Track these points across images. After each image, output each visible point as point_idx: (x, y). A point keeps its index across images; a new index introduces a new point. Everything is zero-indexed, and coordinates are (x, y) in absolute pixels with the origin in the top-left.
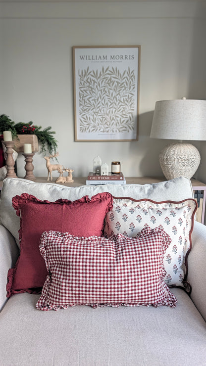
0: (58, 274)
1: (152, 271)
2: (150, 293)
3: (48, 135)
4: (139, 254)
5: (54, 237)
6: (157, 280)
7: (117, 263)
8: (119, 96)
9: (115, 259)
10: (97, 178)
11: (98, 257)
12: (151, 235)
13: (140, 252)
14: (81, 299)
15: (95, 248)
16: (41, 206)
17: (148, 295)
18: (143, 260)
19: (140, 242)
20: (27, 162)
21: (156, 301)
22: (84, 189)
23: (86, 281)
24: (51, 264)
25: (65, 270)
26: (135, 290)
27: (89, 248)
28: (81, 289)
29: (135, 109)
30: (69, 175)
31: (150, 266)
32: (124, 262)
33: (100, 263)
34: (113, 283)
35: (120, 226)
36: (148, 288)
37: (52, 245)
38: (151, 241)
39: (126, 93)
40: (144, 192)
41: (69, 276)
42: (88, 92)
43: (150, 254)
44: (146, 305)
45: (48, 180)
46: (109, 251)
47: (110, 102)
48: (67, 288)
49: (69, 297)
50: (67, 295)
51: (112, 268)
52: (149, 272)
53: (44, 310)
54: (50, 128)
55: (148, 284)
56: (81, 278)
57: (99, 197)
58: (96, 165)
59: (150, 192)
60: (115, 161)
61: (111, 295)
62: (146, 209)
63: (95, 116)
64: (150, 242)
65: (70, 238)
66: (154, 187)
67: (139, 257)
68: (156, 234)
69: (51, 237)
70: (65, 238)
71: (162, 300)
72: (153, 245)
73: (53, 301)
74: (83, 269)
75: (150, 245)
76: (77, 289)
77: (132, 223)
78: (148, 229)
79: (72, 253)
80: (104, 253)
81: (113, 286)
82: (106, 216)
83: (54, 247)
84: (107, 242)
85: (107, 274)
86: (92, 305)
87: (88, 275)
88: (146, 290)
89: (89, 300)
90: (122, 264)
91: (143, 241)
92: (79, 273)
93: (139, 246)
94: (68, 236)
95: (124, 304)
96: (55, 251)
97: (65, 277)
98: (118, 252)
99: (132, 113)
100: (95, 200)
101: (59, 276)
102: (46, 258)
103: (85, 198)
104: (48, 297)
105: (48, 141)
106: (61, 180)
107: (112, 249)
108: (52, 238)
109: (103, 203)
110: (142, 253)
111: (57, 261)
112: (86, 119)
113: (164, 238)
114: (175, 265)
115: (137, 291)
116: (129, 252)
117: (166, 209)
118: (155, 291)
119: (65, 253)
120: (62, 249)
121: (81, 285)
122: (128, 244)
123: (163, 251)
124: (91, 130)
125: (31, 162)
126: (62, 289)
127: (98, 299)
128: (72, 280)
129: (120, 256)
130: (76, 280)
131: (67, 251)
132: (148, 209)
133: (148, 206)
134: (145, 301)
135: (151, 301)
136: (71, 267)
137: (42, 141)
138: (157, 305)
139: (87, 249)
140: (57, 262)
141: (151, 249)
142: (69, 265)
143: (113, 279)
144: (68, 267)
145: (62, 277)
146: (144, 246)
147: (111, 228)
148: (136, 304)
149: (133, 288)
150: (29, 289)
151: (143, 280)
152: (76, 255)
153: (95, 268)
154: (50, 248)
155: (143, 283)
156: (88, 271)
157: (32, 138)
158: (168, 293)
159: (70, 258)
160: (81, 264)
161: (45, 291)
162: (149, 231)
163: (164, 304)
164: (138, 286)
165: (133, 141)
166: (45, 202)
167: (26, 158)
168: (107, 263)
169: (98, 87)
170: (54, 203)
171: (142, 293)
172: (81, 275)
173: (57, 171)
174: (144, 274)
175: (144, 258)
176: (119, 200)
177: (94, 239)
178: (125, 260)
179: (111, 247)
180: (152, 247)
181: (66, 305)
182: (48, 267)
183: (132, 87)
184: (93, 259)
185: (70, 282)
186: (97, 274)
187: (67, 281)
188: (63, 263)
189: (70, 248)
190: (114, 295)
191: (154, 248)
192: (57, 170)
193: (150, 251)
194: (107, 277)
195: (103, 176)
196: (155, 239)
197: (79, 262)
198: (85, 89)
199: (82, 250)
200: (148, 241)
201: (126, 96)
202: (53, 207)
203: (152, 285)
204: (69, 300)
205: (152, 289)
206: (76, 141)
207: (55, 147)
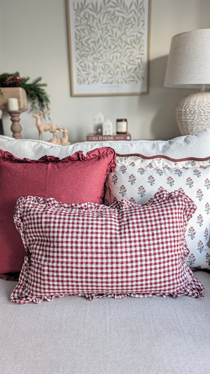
0: (38, 254)
1: (169, 249)
2: (167, 279)
3: (39, 89)
4: (152, 226)
5: (33, 205)
6: (177, 262)
7: (121, 238)
8: (124, 36)
9: (118, 232)
10: (98, 138)
11: (94, 231)
12: (168, 200)
13: (154, 223)
14: (70, 287)
15: (90, 218)
17: (165, 282)
18: (157, 234)
19: (153, 209)
20: (13, 121)
21: (175, 290)
23: (77, 263)
24: (29, 241)
25: (48, 249)
26: (146, 275)
27: (81, 218)
28: (70, 275)
29: (145, 53)
30: (64, 136)
31: (167, 242)
32: (130, 237)
33: (97, 238)
34: (114, 265)
35: (125, 191)
36: (164, 272)
37: (29, 215)
38: (169, 208)
39: (134, 32)
40: (158, 149)
41: (53, 257)
42: (86, 31)
43: (167, 225)
44: (162, 296)
46: (109, 222)
47: (114, 45)
48: (51, 274)
49: (54, 285)
50: (51, 283)
51: (114, 245)
52: (165, 250)
53: (20, 303)
54: (40, 79)
55: (164, 267)
56: (70, 260)
57: (97, 153)
58: (97, 122)
59: (165, 148)
60: (120, 118)
61: (112, 282)
62: (161, 168)
63: (95, 63)
64: (167, 210)
65: (56, 205)
66: (170, 143)
67: (152, 230)
68: (176, 199)
69: (29, 204)
70: (49, 205)
71: (183, 288)
72: (172, 213)
73: (33, 290)
74: (72, 247)
75: (168, 214)
76: (65, 274)
77: (142, 186)
78: (165, 192)
79: (57, 225)
80: (102, 225)
81: (115, 270)
82: (107, 179)
83: (32, 217)
84: (107, 210)
85: (107, 253)
86: (87, 296)
87: (79, 255)
88: (162, 275)
89: (82, 289)
90: (128, 240)
91: (157, 208)
92: (67, 252)
93: (152, 215)
94: (53, 202)
95: (130, 294)
96: (34, 223)
97: (47, 259)
98: (123, 223)
99: (141, 59)
100: (92, 157)
101: (40, 257)
102: (24, 232)
103: (78, 154)
104: (27, 285)
105: (38, 96)
106: (55, 142)
107: (113, 219)
108: (30, 206)
109: (102, 161)
110: (156, 225)
111: (38, 236)
112: (84, 68)
113: (187, 204)
114: (200, 241)
115: (149, 277)
116: (137, 223)
117: (187, 169)
118: (175, 277)
119: (48, 225)
120: (44, 220)
121: (69, 270)
122: (136, 212)
123: (185, 222)
124: (91, 81)
125: (18, 121)
126: (44, 275)
127: (95, 288)
128: (58, 262)
129: (125, 229)
130: (62, 262)
131: (50, 222)
132: (164, 168)
133: (163, 164)
134: (160, 291)
135: (169, 289)
136: (56, 244)
137: (31, 96)
138: (177, 296)
139: (78, 219)
140: (37, 238)
141: (169, 218)
142: (53, 242)
143: (115, 260)
144: (52, 244)
145: (43, 258)
146: (159, 215)
147: (114, 193)
148: (148, 294)
149: (144, 273)
150: (5, 274)
151: (158, 261)
152: (63, 227)
153: (89, 245)
154: (28, 219)
155: (158, 266)
156: (79, 250)
157: (19, 91)
158: (191, 279)
159: (54, 232)
160: (69, 240)
161: (23, 277)
162: (165, 196)
163: (186, 293)
164: (151, 269)
165: (142, 94)
166: (25, 161)
167: (12, 116)
168: (106, 238)
169: (99, 25)
170: (37, 162)
171: (156, 279)
172: (70, 255)
174: (159, 253)
175: (159, 231)
176: (124, 158)
177: (89, 206)
178: (132, 234)
179: (113, 216)
180: (170, 216)
181: (52, 296)
182: (26, 245)
183: (141, 24)
184: (87, 233)
185: (55, 264)
186: (92, 253)
187: (51, 264)
188: (46, 239)
189: (55, 218)
190: (117, 282)
191: (173, 218)
192: (50, 129)
193: (167, 221)
194: (107, 258)
195: (105, 136)
196: (175, 205)
197: (67, 237)
198: (82, 27)
199: (71, 221)
200: (164, 209)
201: (134, 36)
202: (35, 165)
203: (171, 268)
204: (54, 289)
205: (171, 273)
206: (73, 95)
207: (48, 103)
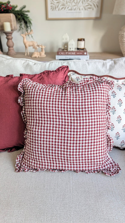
3: (24, 14)
10: (65, 53)
20: (8, 39)
22: (53, 63)
30: (42, 51)
40: (106, 67)
45: (26, 55)
54: (24, 7)
58: (64, 41)
59: (111, 68)
60: (80, 38)
66: (115, 63)
105: (24, 19)
106: (36, 55)
124: (61, 8)
125: (11, 39)
137: (19, 19)
157: (10, 17)
165: (96, 19)
167: (7, 36)
192: (32, 46)
195: (70, 52)
206: (48, 19)
207: (31, 25)
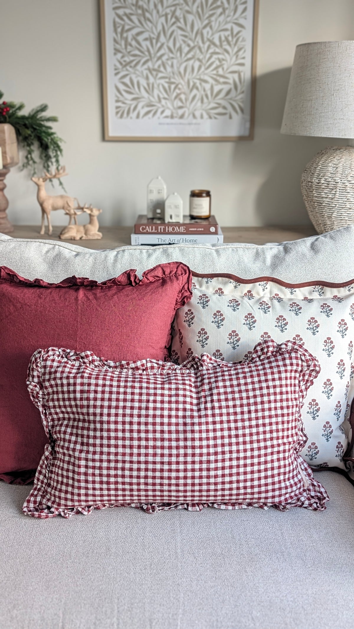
0: (70, 441)
1: (275, 435)
2: (270, 480)
3: (41, 126)
4: (248, 398)
5: (59, 362)
6: (287, 454)
7: (200, 417)
8: (208, 29)
9: (195, 408)
10: (157, 229)
11: (159, 405)
12: (275, 356)
13: (251, 394)
14: (120, 493)
15: (152, 386)
16: (29, 292)
17: (266, 485)
18: (256, 411)
19: (251, 371)
21: (283, 498)
22: (126, 253)
23: (131, 455)
24: (53, 420)
25: (85, 432)
26: (238, 474)
27: (137, 385)
28: (120, 472)
29: (248, 62)
30: (91, 222)
31: (271, 424)
32: (213, 415)
33: (162, 416)
34: (189, 459)
35: (207, 339)
36: (266, 470)
37: (55, 379)
38: (275, 370)
39: (227, 23)
40: (264, 261)
41: (94, 445)
42: (134, 18)
43: (272, 398)
44: (261, 507)
45: (43, 232)
46: (181, 392)
47: (189, 45)
48: (90, 471)
49: (94, 489)
50: (90, 486)
51: (189, 428)
52: (268, 436)
53: (39, 517)
54: (44, 108)
55: (266, 462)
56: (120, 450)
57: (159, 273)
58: (154, 197)
59: (277, 261)
60: (197, 188)
61: (185, 485)
62: (266, 299)
63: (151, 80)
64: (273, 373)
65: (96, 363)
66: (286, 250)
67: (249, 405)
68: (287, 356)
69: (53, 361)
70: (84, 363)
71: (296, 495)
72: (280, 379)
73: (60, 498)
74: (124, 431)
75: (274, 380)
76: (112, 472)
77: (234, 331)
78: (270, 344)
79: (99, 396)
80: (170, 396)
81: (189, 467)
82: (176, 316)
83: (59, 382)
84: (178, 371)
85: (177, 440)
86: (145, 507)
87: (136, 443)
88: (263, 474)
89: (139, 496)
90: (210, 419)
91: (257, 370)
92: (116, 438)
93: (249, 380)
94: (91, 358)
95: (213, 503)
96: (63, 392)
97: (85, 448)
98: (202, 394)
99: (239, 73)
100: (151, 279)
101: (72, 446)
102: (44, 406)
103: (128, 274)
104: (49, 490)
105: (40, 139)
106: (73, 232)
107: (188, 387)
108: (55, 364)
109: (168, 286)
110: (255, 396)
111: (68, 413)
112: (130, 87)
113: (305, 364)
114: (328, 423)
115: (242, 477)
116: (226, 393)
117: (310, 301)
118: (282, 477)
119: (85, 395)
120: (78, 388)
121: (120, 465)
122: (223, 375)
123: (301, 391)
124: (143, 112)
125: (2, 190)
126: (79, 474)
127: (158, 493)
128: (102, 453)
129: (206, 402)
130: (109, 454)
131: (88, 392)
132: (271, 299)
133: (271, 292)
134: (259, 498)
135: (273, 497)
136: (98, 426)
137: (26, 139)
138: (284, 508)
139: (133, 387)
140: (66, 416)
141: (275, 387)
142: (95, 422)
143: (189, 451)
144: (92, 426)
145: (78, 447)
146: (260, 382)
147: (188, 342)
148: (240, 504)
149: (234, 471)
150: (7, 474)
151: (256, 453)
152: (110, 400)
153: (150, 428)
154: (51, 386)
155: (256, 460)
156: (135, 435)
157: (3, 132)
158: (309, 482)
159: (95, 407)
160: (120, 419)
161: (41, 477)
162: (271, 349)
163: (299, 503)
164: (245, 466)
165: (240, 139)
166: (37, 284)
168: (177, 417)
169: (160, 7)
170: (58, 287)
171: (252, 480)
172: (120, 443)
173: (62, 212)
174: (258, 441)
175: (259, 407)
176: (205, 280)
177: (149, 365)
178: (217, 411)
179: (187, 382)
180: (277, 383)
181: (89, 507)
182: (47, 426)
183: (241, 8)
184: (147, 408)
185: (97, 457)
186: (155, 439)
187: (90, 456)
188: (81, 417)
189: (97, 385)
190: (193, 485)
191: (281, 386)
192: (63, 208)
193: (272, 391)
194: (178, 448)
195: (170, 224)
196: (285, 365)
197: (117, 415)
198: (128, 11)
199: (122, 390)
200: (269, 371)
201: (226, 30)
202: (55, 294)
203: (276, 464)
204: (94, 495)
205: (276, 472)
206: (106, 138)
207: (59, 153)
